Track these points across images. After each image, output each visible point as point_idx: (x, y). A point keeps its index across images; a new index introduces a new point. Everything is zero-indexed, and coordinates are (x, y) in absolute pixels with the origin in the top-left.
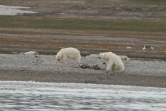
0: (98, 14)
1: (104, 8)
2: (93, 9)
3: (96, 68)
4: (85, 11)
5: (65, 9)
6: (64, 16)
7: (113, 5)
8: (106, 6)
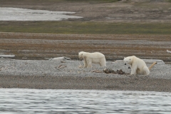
0: (145, 18)
1: (151, 11)
2: (140, 13)
3: (121, 72)
4: (131, 15)
5: (111, 13)
6: (109, 20)
7: (161, 8)
8: (154, 10)
